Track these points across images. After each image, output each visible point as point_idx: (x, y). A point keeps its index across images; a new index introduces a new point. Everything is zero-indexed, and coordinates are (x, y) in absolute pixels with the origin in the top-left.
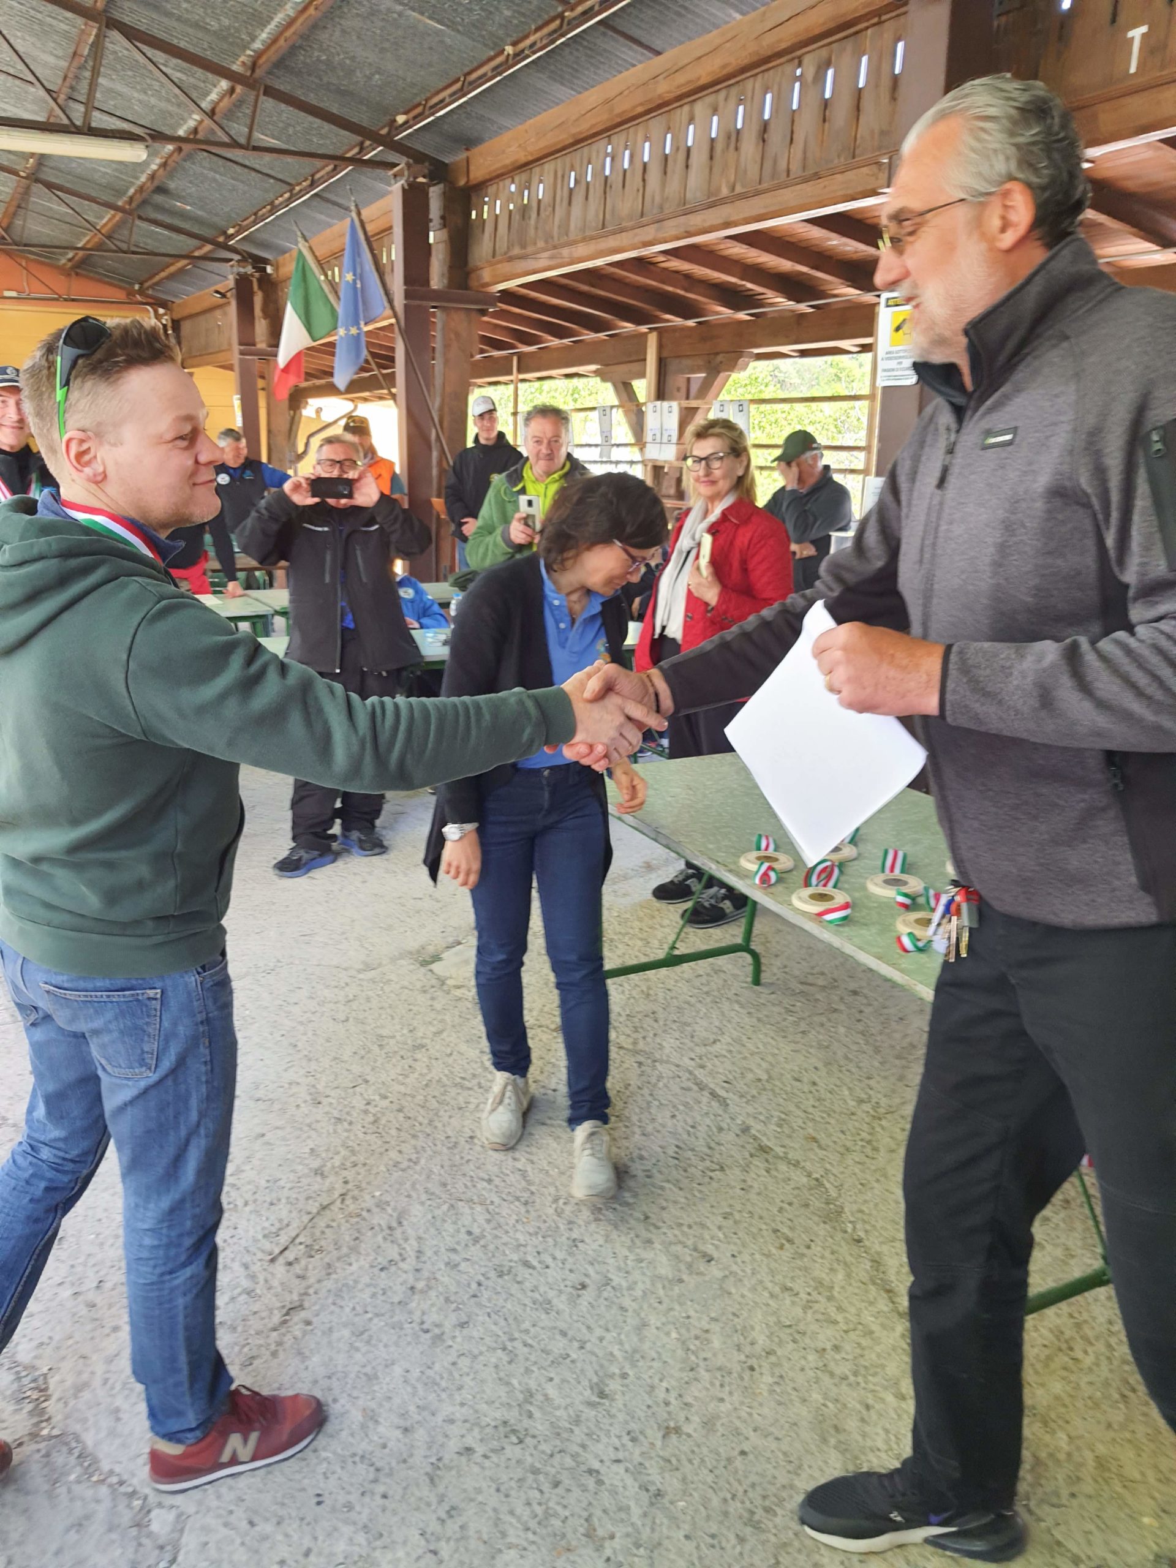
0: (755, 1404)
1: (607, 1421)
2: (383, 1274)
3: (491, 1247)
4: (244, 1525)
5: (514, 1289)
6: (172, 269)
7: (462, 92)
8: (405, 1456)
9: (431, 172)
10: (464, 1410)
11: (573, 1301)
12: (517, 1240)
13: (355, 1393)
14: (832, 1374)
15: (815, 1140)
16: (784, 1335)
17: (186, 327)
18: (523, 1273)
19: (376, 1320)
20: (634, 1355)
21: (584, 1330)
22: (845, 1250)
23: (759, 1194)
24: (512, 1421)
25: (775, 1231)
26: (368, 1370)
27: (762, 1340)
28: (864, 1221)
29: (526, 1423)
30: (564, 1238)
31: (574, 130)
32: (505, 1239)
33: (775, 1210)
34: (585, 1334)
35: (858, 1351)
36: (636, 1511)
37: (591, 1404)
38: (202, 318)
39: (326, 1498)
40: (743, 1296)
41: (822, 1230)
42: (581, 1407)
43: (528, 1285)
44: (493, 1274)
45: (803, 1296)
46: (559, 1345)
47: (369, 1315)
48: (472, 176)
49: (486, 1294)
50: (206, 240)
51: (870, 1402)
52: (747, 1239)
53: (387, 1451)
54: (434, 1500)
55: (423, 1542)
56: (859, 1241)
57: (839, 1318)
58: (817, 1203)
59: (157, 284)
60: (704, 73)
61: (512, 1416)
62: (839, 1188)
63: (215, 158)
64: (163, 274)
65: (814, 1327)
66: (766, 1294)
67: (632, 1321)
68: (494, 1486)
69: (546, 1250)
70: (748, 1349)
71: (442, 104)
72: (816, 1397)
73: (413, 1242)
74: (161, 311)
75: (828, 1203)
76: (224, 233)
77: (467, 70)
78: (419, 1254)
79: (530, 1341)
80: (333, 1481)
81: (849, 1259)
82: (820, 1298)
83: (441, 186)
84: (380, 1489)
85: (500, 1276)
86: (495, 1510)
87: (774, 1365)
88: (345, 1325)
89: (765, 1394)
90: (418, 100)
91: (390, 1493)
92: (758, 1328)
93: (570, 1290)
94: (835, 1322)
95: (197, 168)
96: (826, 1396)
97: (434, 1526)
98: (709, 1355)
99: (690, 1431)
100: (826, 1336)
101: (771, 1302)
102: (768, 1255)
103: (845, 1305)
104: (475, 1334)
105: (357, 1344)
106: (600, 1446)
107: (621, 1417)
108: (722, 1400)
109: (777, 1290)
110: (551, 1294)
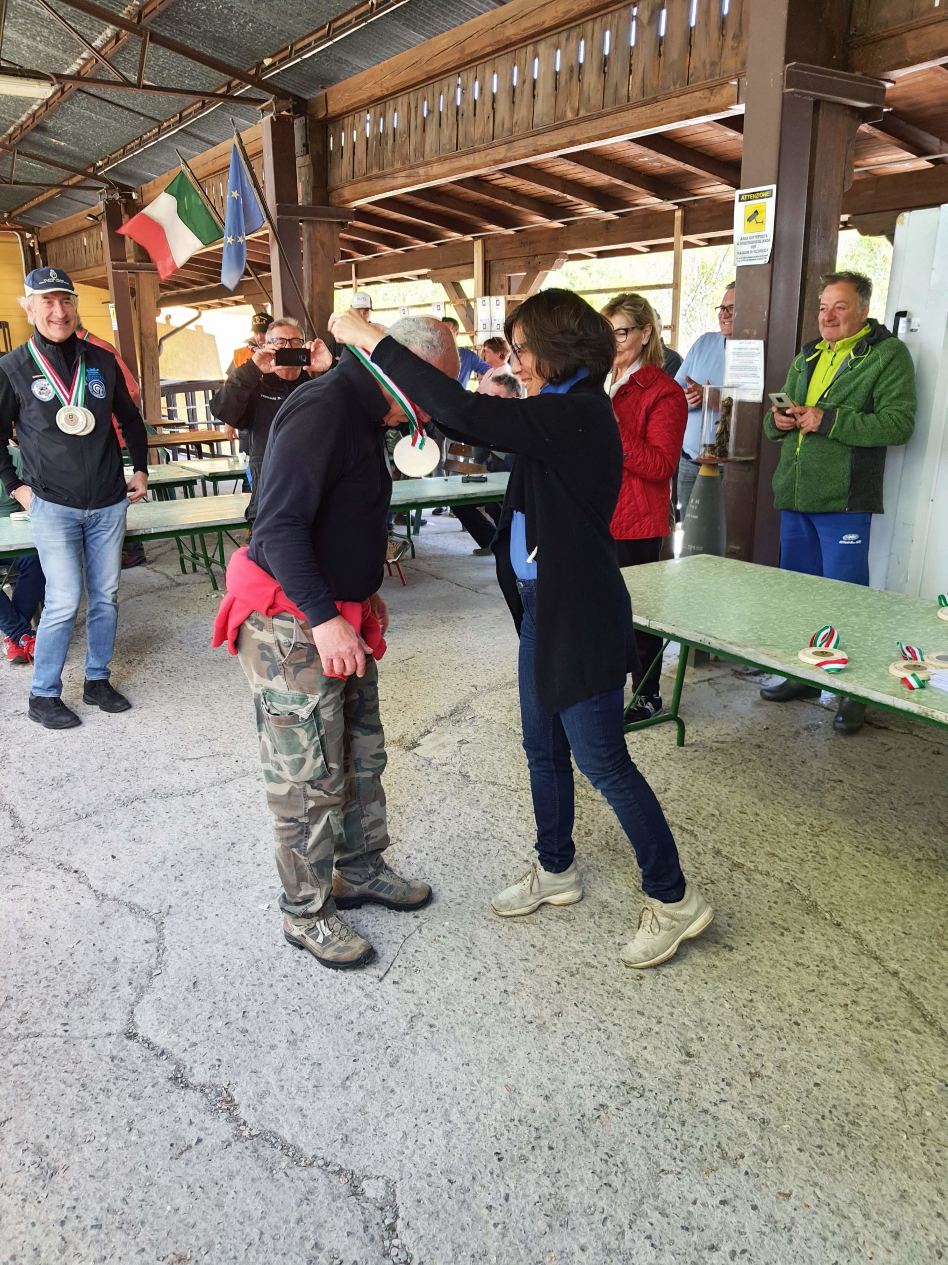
0: (810, 1049)
1: (701, 1073)
2: (477, 983)
3: (555, 955)
4: (445, 1181)
5: (587, 984)
6: (41, 199)
7: (328, 37)
8: (553, 1116)
9: (294, 107)
10: (586, 1076)
11: (638, 988)
12: (574, 948)
13: (493, 1074)
14: (860, 1022)
15: (774, 855)
16: (810, 996)
17: (52, 249)
18: (589, 972)
19: (486, 1018)
20: (701, 1022)
21: (656, 1010)
22: (831, 932)
23: (748, 898)
24: (628, 1081)
25: (773, 923)
26: (496, 1055)
27: (796, 1002)
28: (838, 911)
29: (639, 1081)
30: (610, 943)
31: (427, 68)
32: (563, 948)
33: (766, 909)
34: (657, 1012)
35: (872, 1003)
36: (754, 1137)
37: (685, 1063)
38: (67, 240)
39: (504, 1154)
40: (767, 972)
41: (808, 919)
42: (677, 1066)
43: (595, 980)
44: (565, 974)
45: (812, 967)
46: (641, 1023)
47: (480, 1015)
48: (330, 110)
49: (567, 991)
50: (77, 171)
51: (897, 1039)
52: (755, 932)
53: (537, 1114)
54: (591, 1147)
55: (596, 1178)
56: (839, 925)
57: (848, 981)
58: (795, 901)
59: (24, 212)
60: (548, 18)
61: (627, 1077)
62: (808, 888)
63: (93, 99)
64: (32, 204)
65: (831, 990)
66: (784, 969)
67: (690, 999)
68: (635, 1130)
69: (600, 954)
70: (788, 1010)
71: (308, 48)
72: (854, 1039)
73: (490, 956)
74: (28, 235)
75: (803, 900)
76: (94, 165)
77: (331, 18)
78: (500, 966)
79: (617, 1022)
80: (503, 1140)
81: (836, 938)
82: (827, 968)
83: (303, 118)
84: (545, 1143)
85: (572, 975)
86: (643, 1147)
87: (812, 1020)
88: (463, 1024)
89: (816, 1041)
90: (284, 45)
91: (554, 1145)
92: (789, 993)
93: (631, 981)
94: (845, 984)
95: (75, 109)
96: (862, 1037)
97: (599, 1166)
98: (760, 1018)
99: (769, 1074)
100: (842, 995)
101: (791, 974)
102: (775, 942)
103: (848, 971)
104: (570, 1020)
105: (479, 1038)
106: (703, 1091)
107: (711, 1069)
108: (783, 1049)
109: (792, 965)
110: (618, 986)
